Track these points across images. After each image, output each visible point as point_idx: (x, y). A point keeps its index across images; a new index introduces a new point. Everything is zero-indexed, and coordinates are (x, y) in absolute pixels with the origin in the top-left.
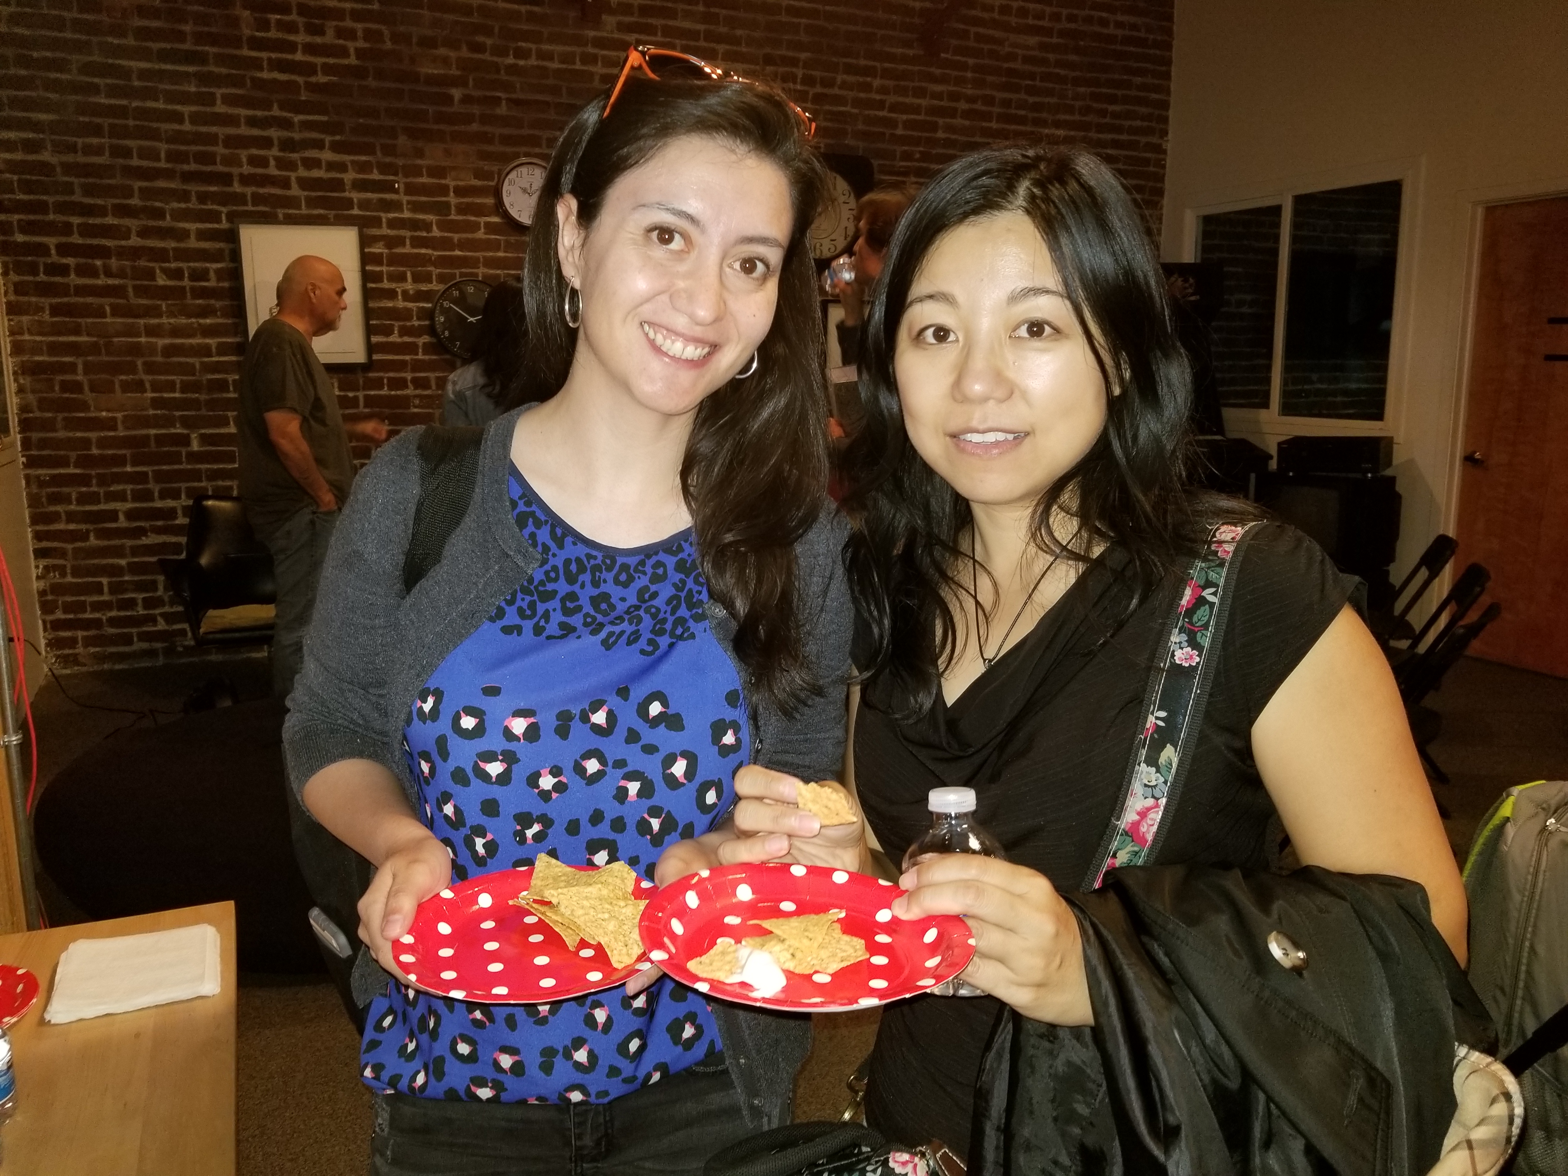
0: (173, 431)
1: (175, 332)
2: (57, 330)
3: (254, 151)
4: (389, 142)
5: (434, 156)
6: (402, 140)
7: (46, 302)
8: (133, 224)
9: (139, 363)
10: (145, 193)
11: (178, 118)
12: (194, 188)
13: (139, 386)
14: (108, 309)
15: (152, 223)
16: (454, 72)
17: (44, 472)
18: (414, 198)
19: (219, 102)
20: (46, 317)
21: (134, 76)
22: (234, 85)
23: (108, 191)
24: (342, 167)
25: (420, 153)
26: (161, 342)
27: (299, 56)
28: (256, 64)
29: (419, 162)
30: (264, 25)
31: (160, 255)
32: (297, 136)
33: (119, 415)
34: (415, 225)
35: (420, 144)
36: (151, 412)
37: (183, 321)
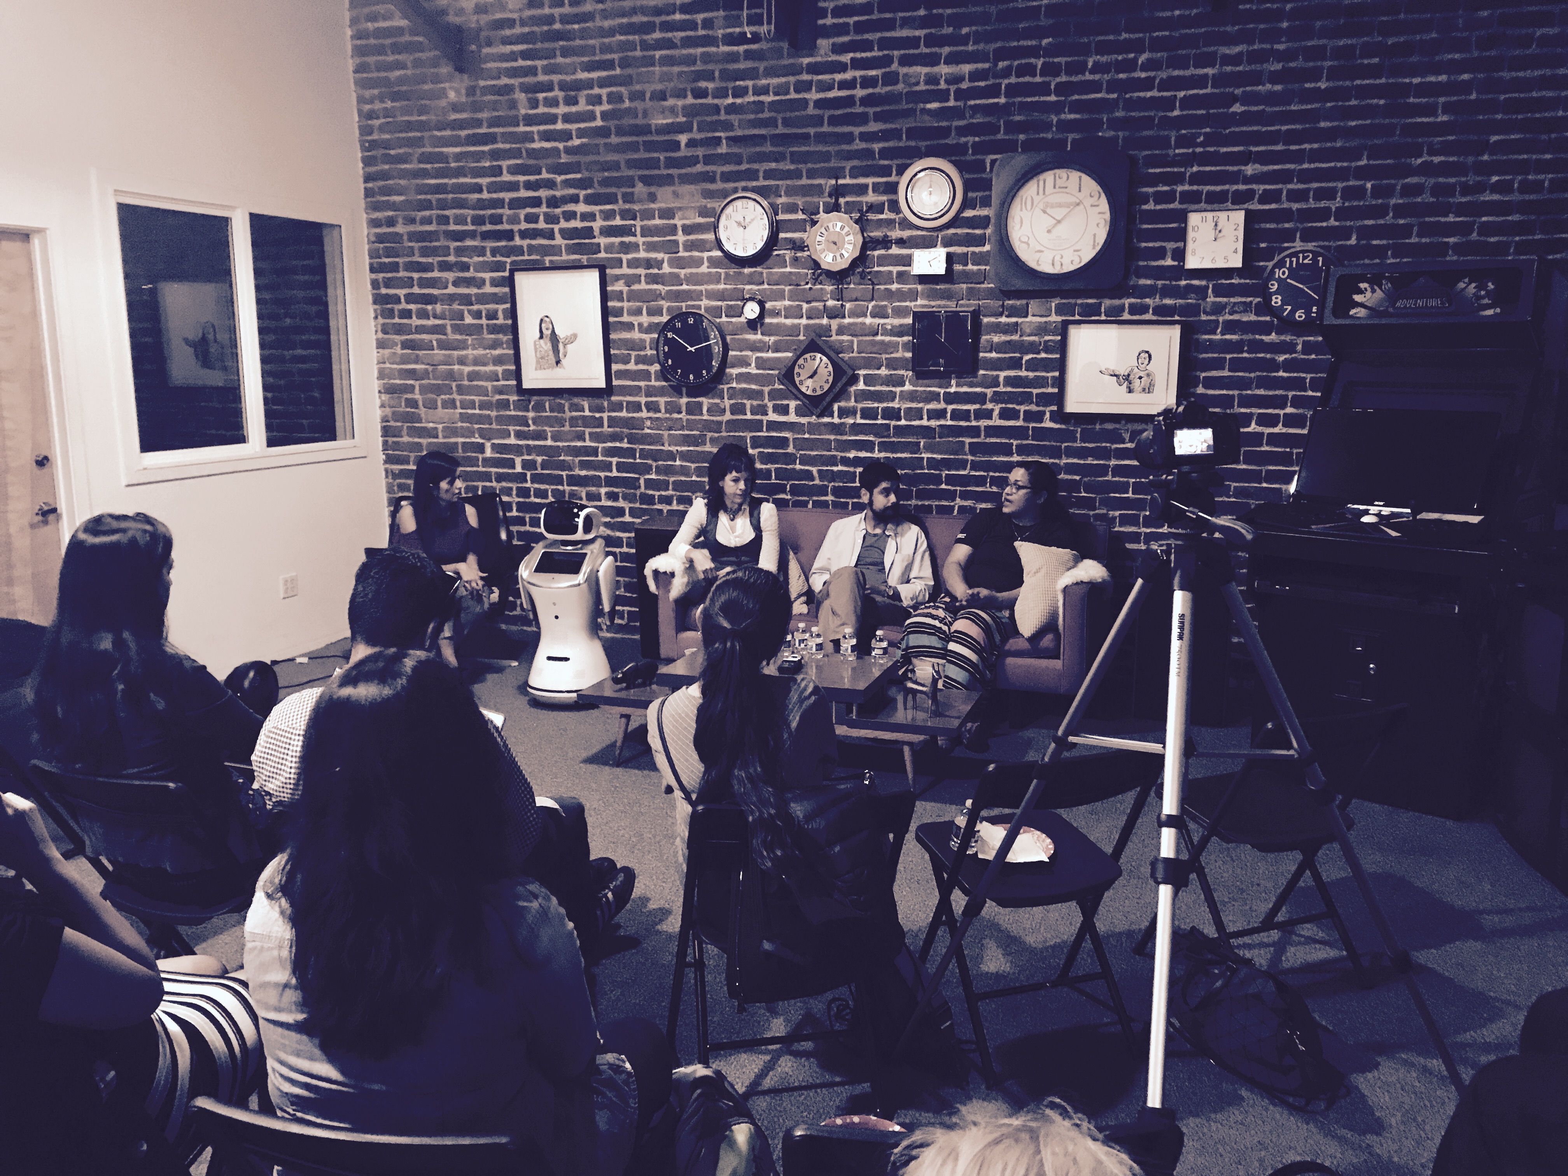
0: (473, 440)
1: (477, 362)
2: (404, 360)
3: (529, 210)
4: (629, 190)
5: (665, 198)
6: (640, 189)
7: (398, 338)
8: (450, 276)
9: (454, 384)
10: (459, 251)
11: (478, 189)
12: (490, 244)
13: (452, 404)
14: (435, 343)
15: (461, 275)
16: (682, 119)
17: (397, 467)
18: (649, 239)
19: (505, 172)
20: (399, 350)
21: (450, 160)
22: (515, 158)
23: (434, 252)
24: (591, 217)
25: (652, 198)
26: (467, 369)
27: (560, 126)
28: (528, 137)
29: (652, 206)
30: (534, 104)
31: (466, 300)
32: (558, 194)
33: (440, 427)
34: (649, 264)
35: (653, 189)
36: (460, 424)
37: (481, 352)
